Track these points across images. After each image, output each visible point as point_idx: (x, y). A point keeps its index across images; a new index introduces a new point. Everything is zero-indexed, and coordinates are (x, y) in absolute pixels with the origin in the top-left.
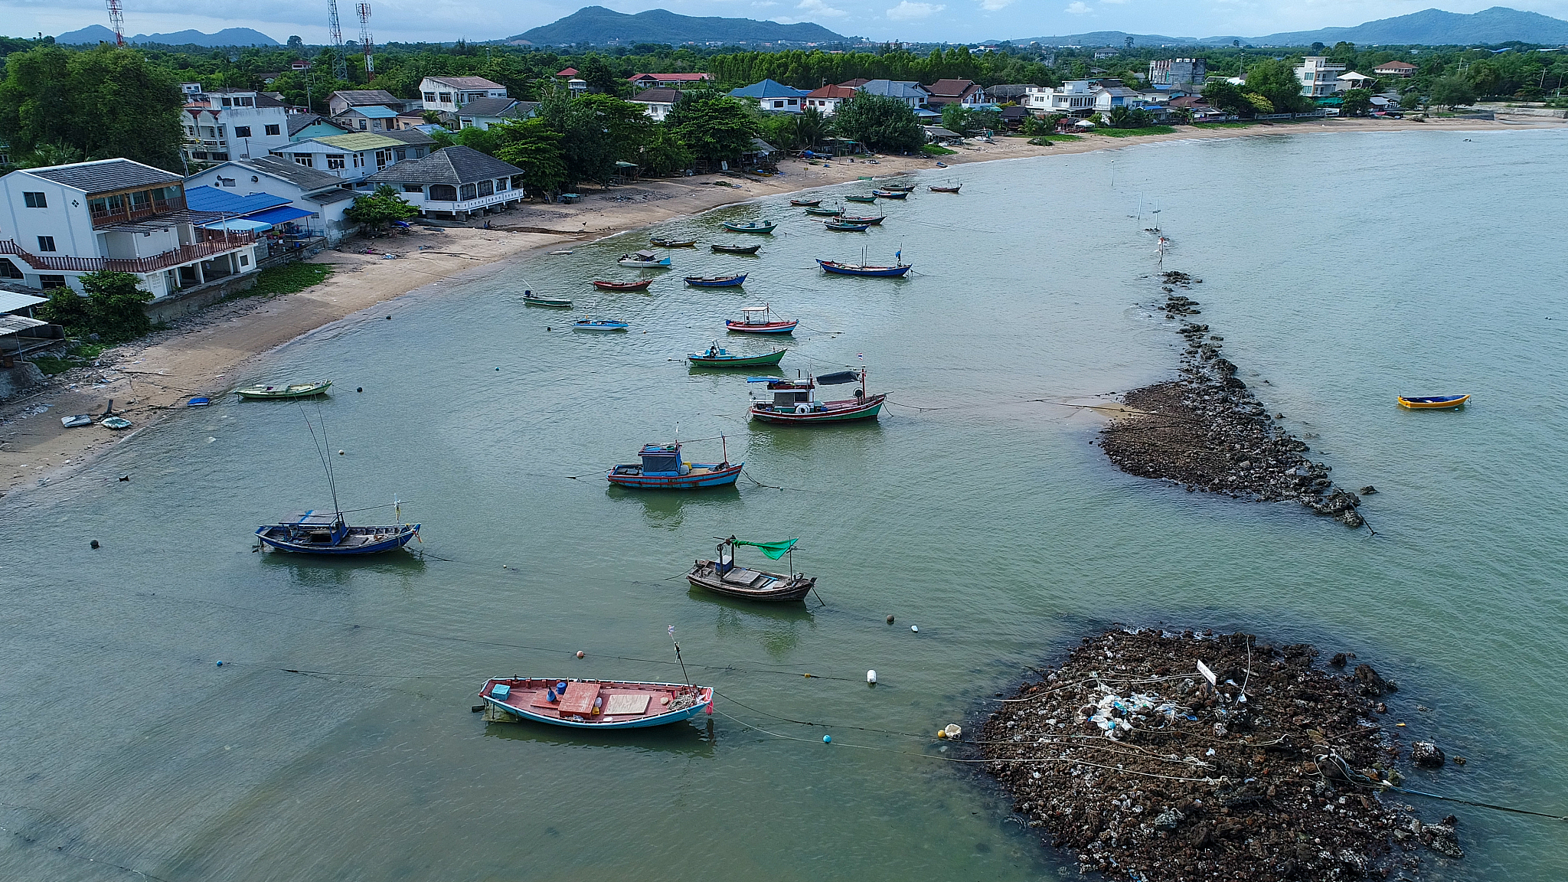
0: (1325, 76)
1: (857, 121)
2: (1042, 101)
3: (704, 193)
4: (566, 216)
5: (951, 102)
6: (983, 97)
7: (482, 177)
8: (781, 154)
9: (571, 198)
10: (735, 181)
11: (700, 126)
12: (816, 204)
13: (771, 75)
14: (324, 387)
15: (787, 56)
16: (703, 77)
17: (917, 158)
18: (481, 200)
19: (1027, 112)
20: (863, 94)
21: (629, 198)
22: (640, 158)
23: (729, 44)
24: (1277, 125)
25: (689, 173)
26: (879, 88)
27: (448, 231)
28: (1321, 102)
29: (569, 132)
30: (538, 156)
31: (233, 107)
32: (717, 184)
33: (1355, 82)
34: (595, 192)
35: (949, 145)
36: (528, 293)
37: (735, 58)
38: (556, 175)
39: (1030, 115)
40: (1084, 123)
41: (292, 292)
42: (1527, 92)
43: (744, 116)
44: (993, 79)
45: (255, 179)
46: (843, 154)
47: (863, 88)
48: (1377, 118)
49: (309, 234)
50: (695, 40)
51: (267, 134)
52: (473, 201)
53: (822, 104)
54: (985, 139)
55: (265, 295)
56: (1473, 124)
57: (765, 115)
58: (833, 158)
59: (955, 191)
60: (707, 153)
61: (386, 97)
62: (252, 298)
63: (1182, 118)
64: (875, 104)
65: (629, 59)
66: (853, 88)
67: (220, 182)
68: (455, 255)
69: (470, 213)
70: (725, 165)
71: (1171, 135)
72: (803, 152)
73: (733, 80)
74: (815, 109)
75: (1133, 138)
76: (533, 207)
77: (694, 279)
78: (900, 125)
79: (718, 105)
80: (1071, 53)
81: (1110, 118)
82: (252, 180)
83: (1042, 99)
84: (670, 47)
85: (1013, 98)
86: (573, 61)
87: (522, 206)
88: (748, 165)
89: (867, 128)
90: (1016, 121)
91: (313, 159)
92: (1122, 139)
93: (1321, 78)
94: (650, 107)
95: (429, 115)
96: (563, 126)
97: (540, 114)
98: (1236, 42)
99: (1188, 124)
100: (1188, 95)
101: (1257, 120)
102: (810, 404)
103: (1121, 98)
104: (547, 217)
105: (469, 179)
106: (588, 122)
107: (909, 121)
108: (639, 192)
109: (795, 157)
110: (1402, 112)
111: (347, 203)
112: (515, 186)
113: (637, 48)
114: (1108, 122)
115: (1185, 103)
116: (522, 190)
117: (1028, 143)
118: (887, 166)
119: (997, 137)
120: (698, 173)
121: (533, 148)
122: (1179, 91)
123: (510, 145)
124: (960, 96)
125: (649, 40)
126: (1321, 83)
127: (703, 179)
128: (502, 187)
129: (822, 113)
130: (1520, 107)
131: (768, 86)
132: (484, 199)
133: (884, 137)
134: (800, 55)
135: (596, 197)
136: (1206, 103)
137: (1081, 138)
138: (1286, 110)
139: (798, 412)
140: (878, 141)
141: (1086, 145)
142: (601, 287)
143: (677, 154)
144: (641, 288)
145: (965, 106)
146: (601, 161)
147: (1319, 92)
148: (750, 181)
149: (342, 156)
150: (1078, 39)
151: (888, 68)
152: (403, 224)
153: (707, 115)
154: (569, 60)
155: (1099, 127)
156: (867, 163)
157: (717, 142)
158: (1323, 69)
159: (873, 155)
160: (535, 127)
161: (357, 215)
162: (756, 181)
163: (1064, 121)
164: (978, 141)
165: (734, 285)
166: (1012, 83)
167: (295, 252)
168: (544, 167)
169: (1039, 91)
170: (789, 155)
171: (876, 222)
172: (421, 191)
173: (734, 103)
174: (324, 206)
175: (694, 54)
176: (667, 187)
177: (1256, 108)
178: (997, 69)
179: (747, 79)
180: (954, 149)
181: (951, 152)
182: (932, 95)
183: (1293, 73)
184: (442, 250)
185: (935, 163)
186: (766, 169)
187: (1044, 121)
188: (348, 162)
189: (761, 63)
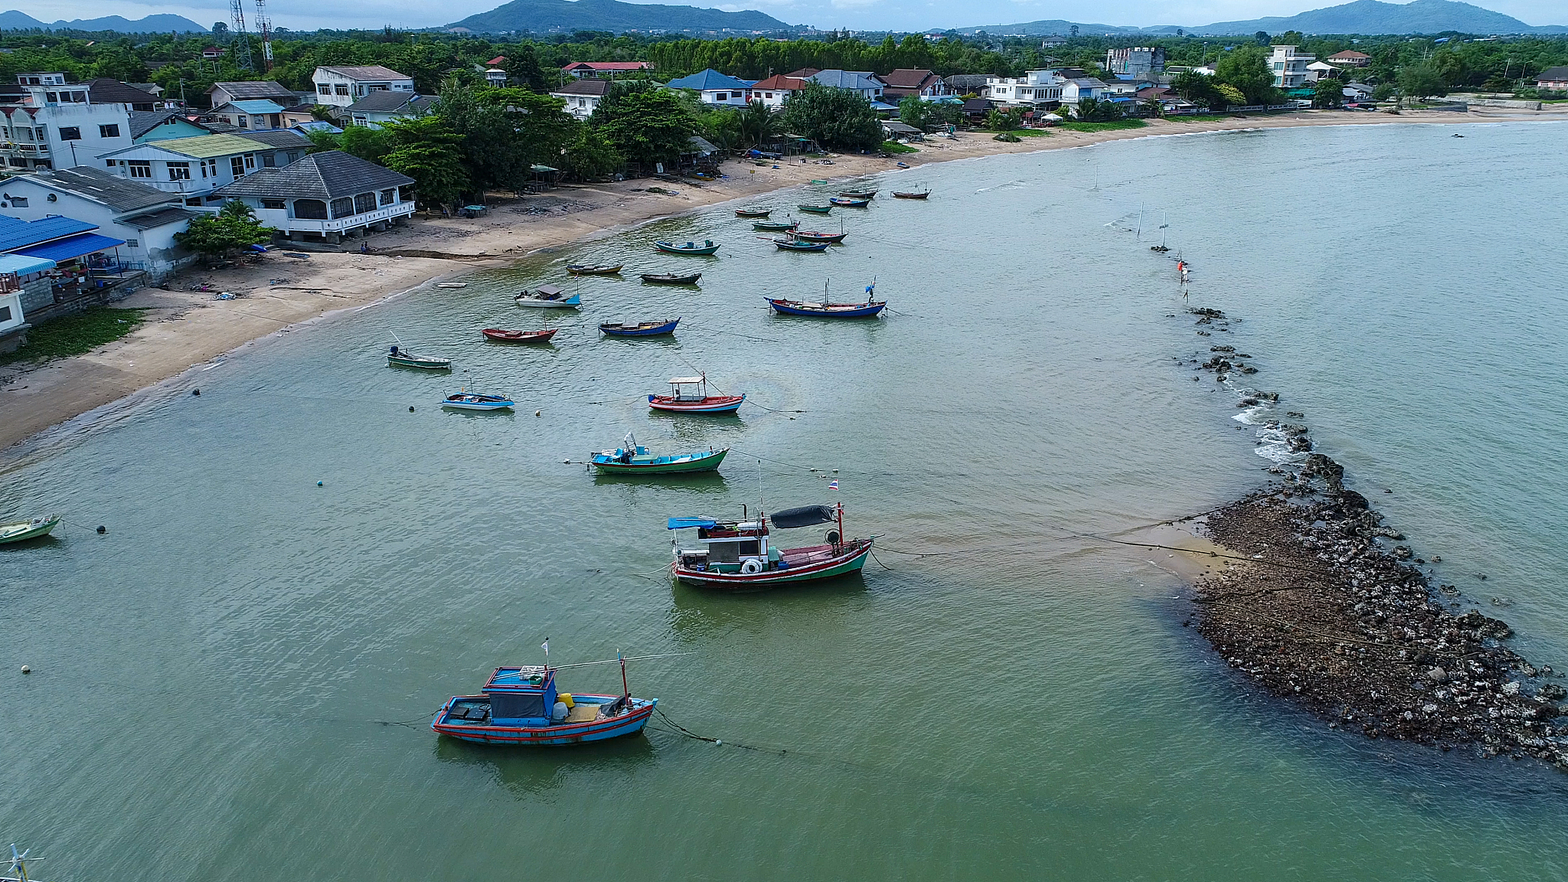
0: (1295, 66)
1: (808, 116)
2: (1005, 92)
3: (635, 202)
4: (466, 234)
5: (910, 94)
6: (942, 88)
7: (359, 189)
8: (724, 153)
9: (475, 211)
10: (671, 187)
11: (630, 124)
12: (765, 215)
13: (713, 64)
14: (45, 527)
15: (730, 44)
16: (642, 66)
17: (875, 157)
18: (358, 217)
19: (990, 104)
20: (815, 86)
21: (545, 210)
22: (562, 163)
23: (672, 32)
24: (1251, 118)
25: (619, 178)
26: (831, 79)
27: (315, 257)
28: (1292, 93)
29: (473, 133)
30: (433, 162)
31: (59, 103)
32: (651, 190)
33: (1321, 72)
34: (505, 202)
35: (910, 142)
36: (394, 349)
37: (676, 46)
38: (456, 184)
39: (994, 108)
40: (1051, 116)
41: (74, 354)
42: (1496, 82)
43: (681, 112)
44: (949, 68)
45: (53, 198)
46: (794, 153)
47: (815, 79)
48: (1350, 110)
49: (124, 268)
50: (638, 28)
51: (103, 136)
52: (348, 219)
53: (769, 96)
54: (947, 134)
55: (34, 358)
56: (1449, 116)
57: (706, 109)
58: (783, 158)
59: (923, 197)
60: (638, 154)
61: (277, 90)
62: (15, 364)
63: (1152, 111)
64: (828, 97)
65: (566, 47)
66: (802, 78)
67: (8, 202)
68: (315, 291)
69: (344, 234)
70: (660, 168)
71: (1143, 129)
72: (749, 151)
73: (674, 70)
74: (761, 102)
75: (1103, 133)
76: (428, 223)
77: (612, 325)
78: (855, 120)
79: (650, 99)
80: (1018, 42)
81: (1078, 111)
82: (49, 199)
83: (1004, 91)
84: (612, 35)
85: (973, 89)
86: (506, 49)
87: (415, 222)
88: (687, 166)
89: (819, 124)
90: (979, 115)
91: (151, 167)
92: (1092, 134)
93: (1291, 68)
94: (577, 100)
95: (319, 110)
96: (464, 126)
97: (438, 111)
98: (1180, 32)
99: (1158, 117)
100: (1155, 86)
101: (1229, 112)
102: (762, 557)
103: (1089, 90)
104: (442, 235)
105: (342, 193)
106: (496, 121)
107: (866, 116)
108: (558, 202)
109: (740, 156)
110: (1374, 104)
111: (180, 226)
112: (405, 197)
113: (577, 35)
114: (1075, 115)
115: (1154, 94)
116: (412, 203)
117: (994, 139)
118: (843, 166)
119: (960, 133)
120: (629, 177)
121: (427, 153)
122: (1146, 82)
123: (400, 149)
124: (919, 87)
125: (591, 28)
126: (1291, 73)
127: (634, 184)
128: (387, 199)
129: (769, 107)
130: (1489, 98)
131: (709, 76)
132: (362, 216)
133: (839, 134)
134: (744, 43)
135: (506, 208)
136: (1176, 94)
137: (1047, 133)
138: (1258, 102)
139: (745, 571)
140: (832, 138)
141: (1056, 141)
142: (494, 338)
143: (604, 156)
144: (542, 341)
145: (924, 98)
146: (512, 166)
147: (1289, 83)
148: (688, 186)
149: (186, 164)
150: (1023, 27)
151: (839, 56)
152: (257, 249)
153: (638, 110)
154: (503, 49)
155: (1066, 121)
156: (821, 163)
157: (650, 142)
158: (1293, 59)
159: (827, 154)
160: (431, 126)
161: (190, 241)
162: (696, 186)
163: (1029, 114)
164: (940, 137)
165: (664, 333)
166: (969, 73)
167: (97, 293)
168: (441, 175)
169: (1000, 82)
170: (733, 154)
171: (837, 240)
172: (283, 206)
173: (670, 97)
174: (144, 232)
175: (634, 41)
176: (591, 195)
177: (1228, 100)
178: (951, 57)
179: (689, 68)
180: (915, 146)
181: (912, 150)
182: (888, 87)
183: (1265, 63)
184: (300, 285)
185: (896, 163)
186: (706, 171)
187: (1010, 115)
188: (195, 171)
189: (702, 51)
